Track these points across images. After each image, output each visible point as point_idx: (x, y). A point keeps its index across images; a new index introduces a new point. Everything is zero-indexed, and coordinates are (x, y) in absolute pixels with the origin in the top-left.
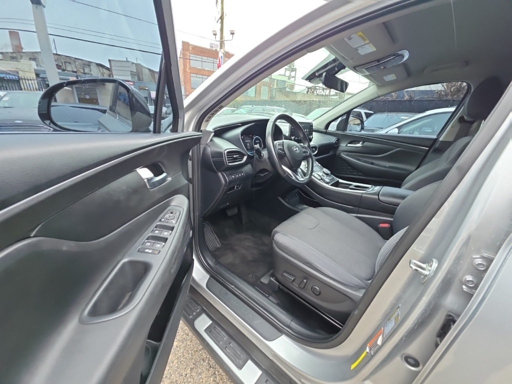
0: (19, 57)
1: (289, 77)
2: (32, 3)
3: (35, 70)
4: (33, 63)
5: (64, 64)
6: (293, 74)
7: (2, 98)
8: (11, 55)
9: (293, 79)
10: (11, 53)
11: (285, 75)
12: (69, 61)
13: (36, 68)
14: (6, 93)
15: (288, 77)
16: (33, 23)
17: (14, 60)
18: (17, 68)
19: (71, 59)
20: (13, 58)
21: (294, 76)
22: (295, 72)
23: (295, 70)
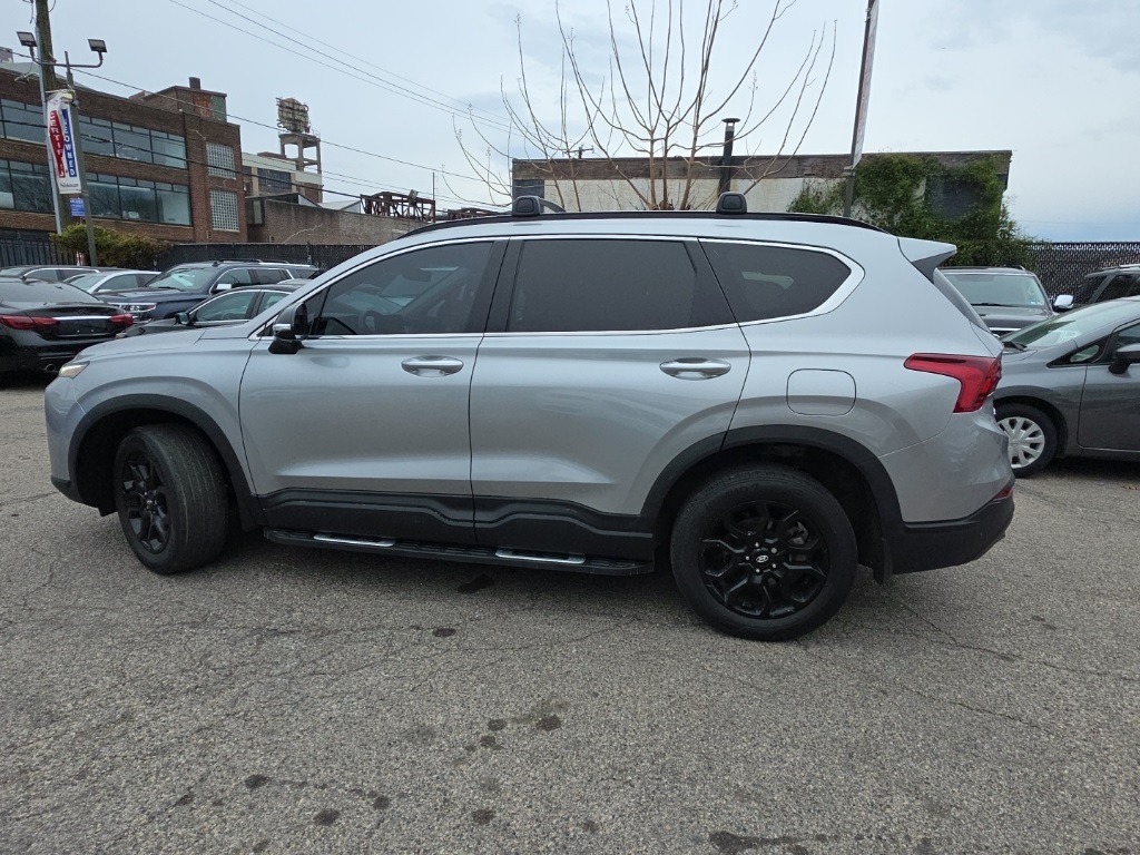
1: (300, 163)
6: (310, 153)
9: (312, 169)
11: (284, 157)
15: (295, 161)
21: (315, 158)
22: (315, 148)
23: (314, 142)
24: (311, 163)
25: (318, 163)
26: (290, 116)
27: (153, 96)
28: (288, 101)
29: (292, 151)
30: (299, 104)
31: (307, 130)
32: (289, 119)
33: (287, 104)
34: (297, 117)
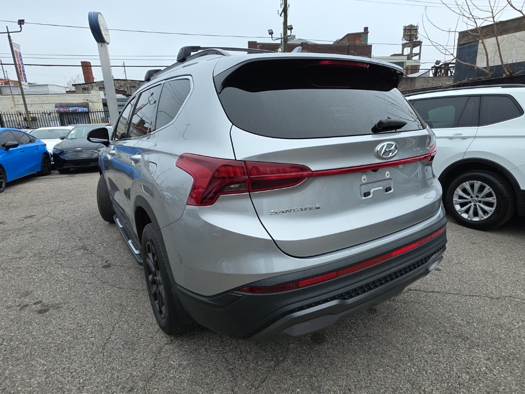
0: (90, 87)
1: (410, 57)
2: (98, 42)
3: (103, 99)
4: (102, 93)
5: (129, 89)
6: (416, 50)
7: (71, 131)
8: (83, 86)
9: (416, 58)
10: (83, 84)
11: (402, 55)
12: (134, 84)
13: (104, 98)
14: (74, 127)
15: (408, 55)
16: (99, 57)
17: (85, 91)
18: (87, 100)
19: (136, 83)
20: (84, 89)
21: (418, 52)
22: (419, 47)
23: (419, 44)
24: (416, 55)
25: (419, 54)
26: (409, 33)
27: (341, 40)
28: (409, 26)
29: (407, 51)
30: (414, 26)
31: (417, 38)
32: (408, 35)
33: (408, 28)
34: (412, 33)
